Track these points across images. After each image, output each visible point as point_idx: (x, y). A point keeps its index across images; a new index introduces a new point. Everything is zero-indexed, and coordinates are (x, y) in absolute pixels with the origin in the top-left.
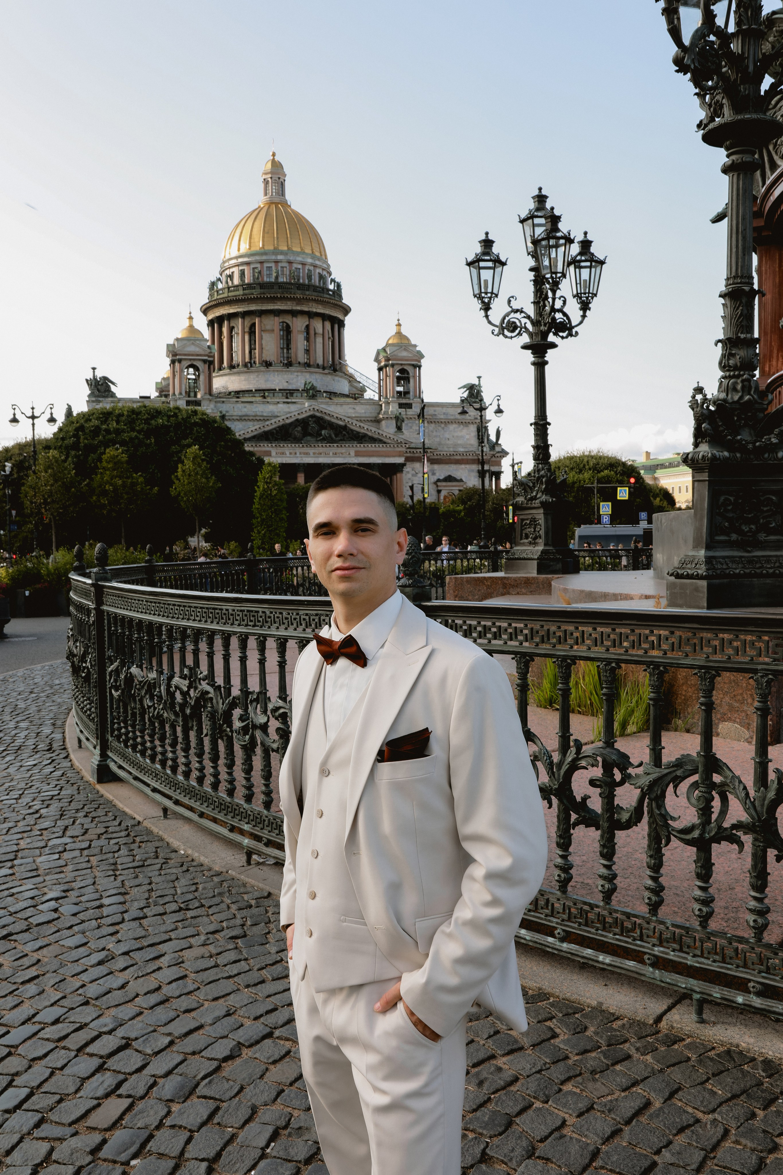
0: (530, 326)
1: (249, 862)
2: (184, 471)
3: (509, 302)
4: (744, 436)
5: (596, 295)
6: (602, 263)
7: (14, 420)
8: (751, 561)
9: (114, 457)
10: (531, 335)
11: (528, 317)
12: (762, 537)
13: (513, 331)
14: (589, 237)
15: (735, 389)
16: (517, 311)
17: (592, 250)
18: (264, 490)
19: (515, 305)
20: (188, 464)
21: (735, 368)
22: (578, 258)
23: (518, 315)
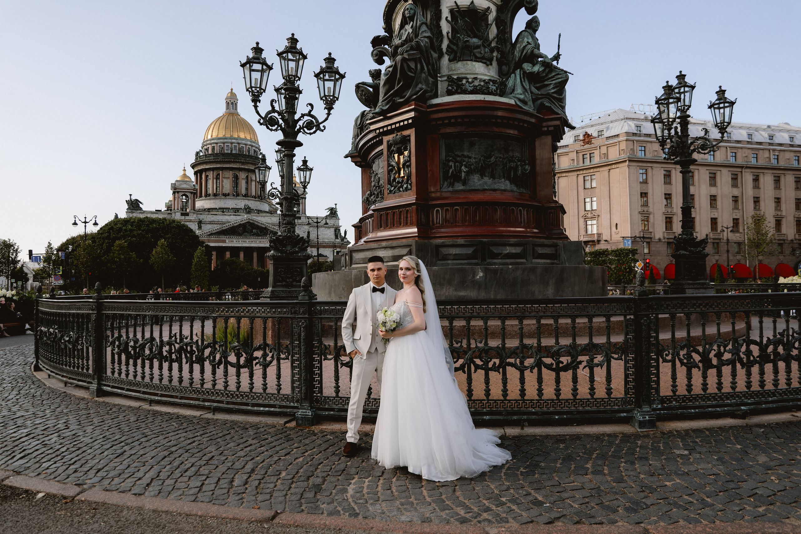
0: (279, 195)
1: (65, 386)
2: (156, 252)
3: (271, 185)
4: (289, 248)
5: (309, 183)
6: (311, 170)
7: (75, 224)
8: (289, 292)
9: (120, 245)
10: (280, 199)
11: (279, 191)
12: (294, 283)
13: (273, 197)
14: (307, 159)
15: (285, 232)
16: (274, 189)
17: (308, 164)
18: (197, 261)
19: (274, 186)
20: (159, 249)
21: (285, 224)
22: (302, 167)
23: (275, 190)
